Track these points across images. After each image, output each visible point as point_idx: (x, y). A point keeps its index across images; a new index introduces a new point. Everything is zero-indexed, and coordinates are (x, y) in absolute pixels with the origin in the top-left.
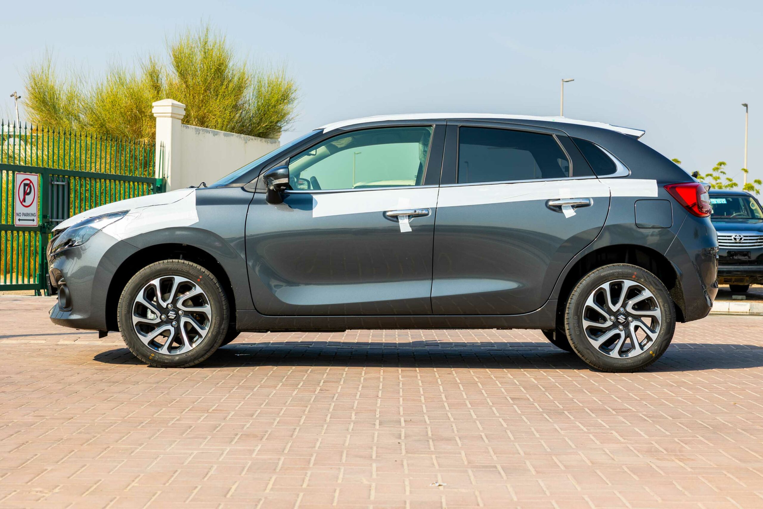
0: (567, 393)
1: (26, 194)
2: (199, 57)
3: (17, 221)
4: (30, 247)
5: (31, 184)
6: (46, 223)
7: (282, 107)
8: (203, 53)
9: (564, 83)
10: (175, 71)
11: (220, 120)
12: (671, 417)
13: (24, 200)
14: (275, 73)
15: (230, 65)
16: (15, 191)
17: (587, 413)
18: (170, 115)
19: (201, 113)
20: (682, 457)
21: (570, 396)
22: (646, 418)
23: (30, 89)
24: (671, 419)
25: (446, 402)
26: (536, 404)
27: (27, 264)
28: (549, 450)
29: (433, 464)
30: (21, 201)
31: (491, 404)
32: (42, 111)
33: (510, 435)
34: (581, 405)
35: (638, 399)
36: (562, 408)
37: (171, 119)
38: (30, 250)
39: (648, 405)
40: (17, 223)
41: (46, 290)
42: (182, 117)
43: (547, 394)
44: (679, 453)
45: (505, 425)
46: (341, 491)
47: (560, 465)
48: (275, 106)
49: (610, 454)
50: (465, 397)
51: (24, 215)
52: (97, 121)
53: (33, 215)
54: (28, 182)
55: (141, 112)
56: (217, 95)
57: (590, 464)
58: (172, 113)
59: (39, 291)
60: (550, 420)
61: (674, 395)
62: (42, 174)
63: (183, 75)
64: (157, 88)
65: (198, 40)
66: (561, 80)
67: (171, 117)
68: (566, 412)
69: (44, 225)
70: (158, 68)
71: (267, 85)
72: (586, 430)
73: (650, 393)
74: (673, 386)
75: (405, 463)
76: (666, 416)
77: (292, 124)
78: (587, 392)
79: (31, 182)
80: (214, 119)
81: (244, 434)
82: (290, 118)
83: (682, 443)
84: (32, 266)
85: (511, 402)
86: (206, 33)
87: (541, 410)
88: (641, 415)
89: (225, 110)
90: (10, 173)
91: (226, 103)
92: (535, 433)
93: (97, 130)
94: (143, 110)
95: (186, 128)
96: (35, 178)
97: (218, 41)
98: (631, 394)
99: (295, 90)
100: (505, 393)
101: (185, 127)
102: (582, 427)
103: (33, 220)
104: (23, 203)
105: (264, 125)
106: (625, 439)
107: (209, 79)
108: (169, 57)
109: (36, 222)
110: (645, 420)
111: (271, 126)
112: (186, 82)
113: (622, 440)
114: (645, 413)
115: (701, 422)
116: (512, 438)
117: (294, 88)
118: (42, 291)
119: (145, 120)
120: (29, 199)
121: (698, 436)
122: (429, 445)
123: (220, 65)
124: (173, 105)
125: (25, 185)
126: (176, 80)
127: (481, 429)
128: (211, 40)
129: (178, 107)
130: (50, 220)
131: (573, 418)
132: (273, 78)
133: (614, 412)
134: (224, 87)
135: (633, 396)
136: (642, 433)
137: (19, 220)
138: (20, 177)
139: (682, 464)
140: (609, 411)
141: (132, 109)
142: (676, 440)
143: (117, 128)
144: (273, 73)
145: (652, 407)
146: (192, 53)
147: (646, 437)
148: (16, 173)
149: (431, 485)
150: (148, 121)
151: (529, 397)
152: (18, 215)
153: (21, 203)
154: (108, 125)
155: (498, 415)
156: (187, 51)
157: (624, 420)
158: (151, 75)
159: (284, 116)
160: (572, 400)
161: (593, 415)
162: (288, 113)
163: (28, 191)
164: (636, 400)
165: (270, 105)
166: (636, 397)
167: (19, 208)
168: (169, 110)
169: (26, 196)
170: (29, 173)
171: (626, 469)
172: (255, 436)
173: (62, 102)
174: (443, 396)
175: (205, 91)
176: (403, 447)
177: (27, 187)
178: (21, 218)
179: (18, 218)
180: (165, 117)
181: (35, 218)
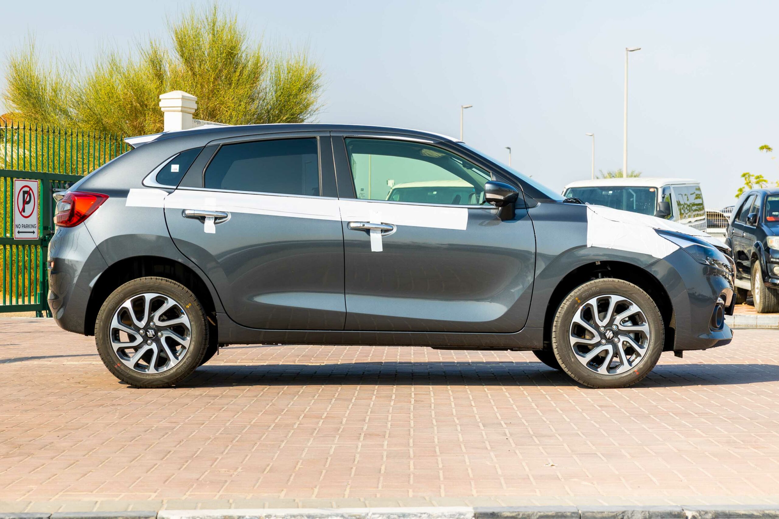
0: (651, 401)
1: (25, 202)
2: (206, 39)
3: (17, 233)
4: (18, 262)
5: (31, 192)
6: (47, 235)
7: (304, 96)
8: (211, 35)
9: (628, 52)
10: (179, 57)
11: (234, 113)
12: (749, 418)
13: (24, 210)
14: (295, 57)
15: (243, 48)
16: (14, 200)
17: (672, 416)
18: (180, 109)
19: (211, 105)
20: (756, 446)
21: (654, 403)
22: (726, 419)
23: (12, 80)
24: (749, 420)
25: (537, 409)
26: (623, 410)
27: (14, 281)
28: (640, 442)
29: (542, 453)
30: (21, 211)
31: (580, 410)
32: (26, 105)
33: (604, 433)
34: (665, 410)
35: (719, 405)
36: (647, 412)
37: (181, 113)
38: (18, 265)
39: (729, 410)
40: (17, 236)
41: (48, 311)
42: (193, 111)
43: (632, 402)
44: (754, 444)
45: (598, 426)
46: (472, 469)
47: (651, 452)
48: (296, 95)
49: (694, 445)
50: (554, 405)
51: (24, 226)
52: (92, 116)
53: (33, 226)
54: (27, 189)
55: (144, 105)
56: (230, 84)
57: (677, 451)
58: (182, 107)
59: (40, 312)
60: (638, 422)
61: (753, 402)
62: (42, 180)
63: (188, 61)
64: (159, 76)
65: (205, 21)
66: (625, 49)
67: (182, 111)
68: (652, 416)
69: (45, 237)
70: (160, 53)
71: (286, 72)
72: (672, 429)
73: (731, 401)
74: (753, 394)
75: (517, 452)
76: (745, 418)
77: (316, 115)
78: (670, 400)
79: (31, 189)
80: (227, 111)
81: (368, 434)
82: (315, 109)
83: (757, 437)
84: (21, 284)
85: (599, 409)
86: (214, 11)
87: (628, 414)
88: (721, 417)
89: (240, 101)
90: (9, 179)
91: (241, 92)
92: (626, 431)
93: (92, 126)
94: (146, 102)
95: (198, 123)
96: (35, 185)
97: (228, 20)
98: (712, 402)
99: (319, 76)
100: (592, 402)
101: (196, 123)
102: (668, 427)
103: (34, 232)
104: (23, 213)
105: (285, 118)
106: (706, 434)
107: (220, 65)
108: (172, 41)
109: (36, 235)
110: (726, 421)
111: (292, 119)
112: (192, 69)
113: (704, 435)
114: (725, 416)
115: (776, 422)
116: (606, 435)
117: (317, 73)
118: (44, 313)
119: (148, 114)
120: (29, 208)
121: (772, 431)
122: (533, 439)
123: (233, 48)
124: (183, 98)
125: (25, 193)
126: (180, 66)
127: (576, 428)
128: (220, 19)
129: (189, 99)
130: (51, 232)
131: (658, 420)
132: (293, 62)
133: (696, 415)
134: (238, 74)
135: (714, 403)
136: (722, 430)
137: (19, 232)
138: (19, 184)
139: (756, 451)
140: (692, 414)
141: (131, 101)
142: (753, 434)
143: (115, 124)
144: (293, 57)
145: (732, 411)
146: (197, 35)
147: (726, 433)
148: (14, 179)
149: (545, 465)
150: (151, 115)
151: (615, 405)
152: (17, 226)
153: (21, 213)
154: (105, 120)
155: (589, 418)
156: (191, 33)
157: (705, 421)
158: (153, 62)
159: (306, 107)
160: (656, 406)
161: (677, 418)
162: (312, 103)
163: (28, 200)
164: (717, 406)
165: (291, 95)
166: (717, 404)
167: (18, 219)
168: (179, 103)
169: (26, 205)
170: (28, 180)
171: (708, 454)
172: (378, 435)
173: (49, 94)
174: (533, 405)
175: (215, 79)
176: (511, 441)
177: (26, 195)
178: (21, 230)
179: (17, 230)
180: (174, 111)
181: (35, 230)
